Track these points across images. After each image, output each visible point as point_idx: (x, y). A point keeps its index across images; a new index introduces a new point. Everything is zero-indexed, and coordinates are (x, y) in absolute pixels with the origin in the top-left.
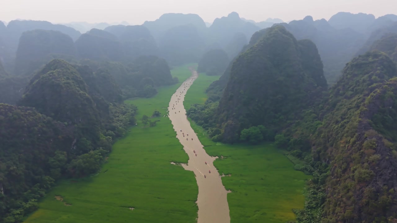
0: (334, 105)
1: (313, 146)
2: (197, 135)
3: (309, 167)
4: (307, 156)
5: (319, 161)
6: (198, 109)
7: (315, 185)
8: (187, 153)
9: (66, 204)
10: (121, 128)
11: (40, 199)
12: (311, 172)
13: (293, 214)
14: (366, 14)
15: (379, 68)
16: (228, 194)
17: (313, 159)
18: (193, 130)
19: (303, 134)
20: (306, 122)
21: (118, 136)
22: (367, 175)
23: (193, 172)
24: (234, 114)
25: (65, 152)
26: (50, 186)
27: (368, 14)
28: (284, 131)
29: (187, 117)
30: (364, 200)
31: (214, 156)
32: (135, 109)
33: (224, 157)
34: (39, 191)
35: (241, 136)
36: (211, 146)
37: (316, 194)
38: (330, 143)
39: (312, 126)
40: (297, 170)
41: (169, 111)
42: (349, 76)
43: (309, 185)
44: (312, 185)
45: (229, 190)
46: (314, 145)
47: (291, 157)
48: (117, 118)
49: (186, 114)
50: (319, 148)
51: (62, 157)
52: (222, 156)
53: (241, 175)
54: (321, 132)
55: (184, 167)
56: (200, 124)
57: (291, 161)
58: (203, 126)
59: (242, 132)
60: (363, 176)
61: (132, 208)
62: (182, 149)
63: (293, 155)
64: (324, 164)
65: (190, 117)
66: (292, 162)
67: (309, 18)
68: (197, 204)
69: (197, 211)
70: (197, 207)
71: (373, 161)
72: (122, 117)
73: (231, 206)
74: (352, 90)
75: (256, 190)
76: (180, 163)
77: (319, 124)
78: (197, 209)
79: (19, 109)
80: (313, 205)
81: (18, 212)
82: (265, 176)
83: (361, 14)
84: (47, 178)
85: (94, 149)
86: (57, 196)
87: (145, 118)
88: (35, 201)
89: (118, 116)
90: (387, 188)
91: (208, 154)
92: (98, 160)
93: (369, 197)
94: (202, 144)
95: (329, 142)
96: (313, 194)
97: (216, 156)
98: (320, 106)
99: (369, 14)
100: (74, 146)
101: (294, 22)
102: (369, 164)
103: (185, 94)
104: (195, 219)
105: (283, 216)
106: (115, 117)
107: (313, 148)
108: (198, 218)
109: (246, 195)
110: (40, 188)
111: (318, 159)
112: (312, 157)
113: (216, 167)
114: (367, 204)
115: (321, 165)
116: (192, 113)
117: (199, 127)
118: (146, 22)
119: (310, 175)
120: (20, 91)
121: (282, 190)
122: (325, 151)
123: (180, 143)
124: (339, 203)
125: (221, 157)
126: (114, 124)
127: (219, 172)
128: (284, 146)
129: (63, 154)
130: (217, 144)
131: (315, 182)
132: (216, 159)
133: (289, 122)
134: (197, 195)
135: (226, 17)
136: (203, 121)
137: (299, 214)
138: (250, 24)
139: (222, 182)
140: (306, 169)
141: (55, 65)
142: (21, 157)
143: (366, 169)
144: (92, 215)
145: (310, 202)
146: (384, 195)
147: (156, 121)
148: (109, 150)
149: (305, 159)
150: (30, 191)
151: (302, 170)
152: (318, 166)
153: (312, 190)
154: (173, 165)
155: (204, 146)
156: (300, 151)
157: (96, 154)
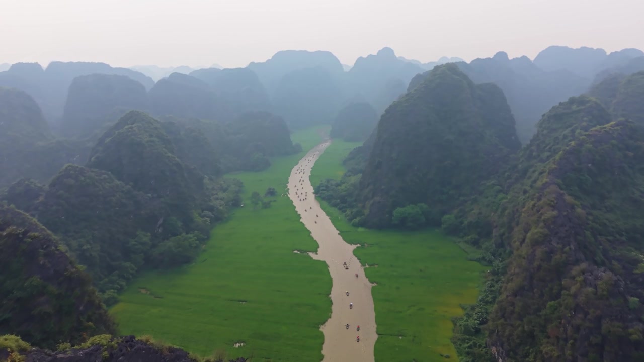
0: (525, 172)
2: (330, 218)
3: (489, 256)
4: (486, 243)
5: (502, 248)
6: (332, 185)
7: (493, 277)
8: (316, 241)
9: (155, 297)
10: (221, 207)
11: (120, 290)
12: (490, 263)
13: (461, 309)
14: (592, 49)
15: (585, 119)
16: (373, 288)
17: (494, 246)
18: (324, 213)
19: (480, 213)
20: (487, 197)
21: (218, 219)
23: (324, 262)
24: (383, 187)
25: (149, 234)
26: (131, 276)
27: (595, 48)
28: (455, 211)
29: (316, 197)
30: (536, 264)
31: (354, 244)
32: (240, 184)
33: (369, 245)
34: (117, 281)
35: (393, 218)
36: (350, 232)
37: (493, 286)
39: (494, 202)
40: (471, 260)
41: (288, 189)
42: (545, 132)
43: (485, 277)
44: (491, 278)
45: (375, 283)
46: (496, 227)
47: (463, 246)
48: (215, 196)
49: (314, 193)
50: (502, 231)
51: (145, 240)
52: (366, 244)
53: (392, 266)
54: (504, 209)
56: (335, 205)
57: (463, 250)
58: (338, 206)
59: (395, 213)
61: (243, 301)
63: (467, 242)
65: (320, 196)
67: (502, 55)
68: (330, 298)
70: (331, 301)
71: (549, 219)
72: (221, 195)
74: (550, 150)
75: (412, 284)
76: (306, 251)
77: (503, 198)
78: (331, 303)
79: (92, 172)
80: (489, 299)
82: (425, 267)
83: (584, 49)
84: (128, 264)
85: (187, 233)
86: (141, 288)
87: (255, 195)
88: (114, 292)
89: (216, 194)
90: (561, 246)
91: (346, 241)
92: (194, 246)
93: (541, 260)
94: (337, 229)
95: (514, 220)
96: (490, 287)
97: (356, 244)
98: (507, 174)
99: (597, 49)
100: (159, 228)
101: (478, 60)
102: (545, 223)
103: (312, 167)
104: (328, 314)
105: (446, 312)
106: (213, 194)
107: (494, 231)
108: (331, 312)
109: (398, 288)
110: (119, 278)
111: (501, 245)
112: (493, 243)
113: (356, 257)
114: (539, 268)
115: (504, 253)
116: (323, 190)
117: (333, 208)
118: (252, 63)
119: (488, 266)
120: (75, 159)
122: (510, 233)
123: (306, 228)
125: (365, 246)
126: (211, 204)
127: (360, 262)
128: (454, 231)
129: (147, 236)
130: (358, 230)
131: (494, 273)
132: (357, 247)
133: (462, 198)
134: (331, 288)
135: (375, 56)
136: (339, 200)
137: (468, 309)
138: (410, 65)
139: (365, 274)
140: (483, 259)
141: (132, 117)
142: (94, 235)
143: (540, 229)
145: (486, 295)
146: (557, 255)
147: (271, 201)
148: (205, 237)
149: (484, 246)
150: (106, 279)
151: (479, 260)
152: (501, 254)
153: (489, 282)
154: (297, 253)
155: (340, 231)
156: (477, 237)
157: (191, 238)
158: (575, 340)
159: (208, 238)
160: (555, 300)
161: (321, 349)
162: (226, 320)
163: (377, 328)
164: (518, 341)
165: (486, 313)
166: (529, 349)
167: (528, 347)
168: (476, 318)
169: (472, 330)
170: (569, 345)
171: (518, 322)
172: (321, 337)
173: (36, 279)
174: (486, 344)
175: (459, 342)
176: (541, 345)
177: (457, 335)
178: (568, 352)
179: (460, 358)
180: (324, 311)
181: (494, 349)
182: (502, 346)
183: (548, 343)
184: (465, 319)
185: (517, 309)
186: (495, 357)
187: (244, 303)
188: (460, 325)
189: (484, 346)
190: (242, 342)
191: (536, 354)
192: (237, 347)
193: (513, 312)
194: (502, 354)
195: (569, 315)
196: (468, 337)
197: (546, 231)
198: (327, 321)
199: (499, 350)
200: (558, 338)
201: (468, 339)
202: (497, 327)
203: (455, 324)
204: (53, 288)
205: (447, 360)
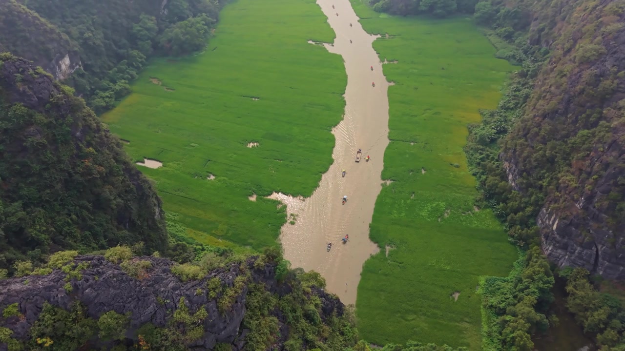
1: (534, 21)
3: (520, 54)
4: (521, 38)
5: (537, 45)
7: (520, 79)
8: (332, 29)
9: (167, 89)
11: (132, 80)
12: (520, 62)
13: (479, 115)
16: (390, 87)
17: (529, 41)
22: (595, 53)
23: (341, 56)
25: (153, 18)
26: (141, 65)
30: (579, 87)
31: (374, 34)
33: (390, 36)
34: (127, 70)
35: (421, 3)
36: (371, 18)
37: (519, 91)
38: (562, 14)
40: (499, 58)
43: (512, 79)
44: (517, 80)
45: (392, 82)
46: (536, 19)
47: (494, 39)
50: (542, 25)
51: (150, 24)
52: (387, 35)
53: (412, 62)
55: (327, 49)
57: (493, 45)
60: (588, 54)
61: (255, 98)
62: (326, 22)
63: (499, 35)
64: (544, 48)
66: (495, 46)
68: (344, 98)
69: (345, 107)
70: (345, 102)
71: (610, 33)
73: (391, 101)
75: (431, 84)
76: (321, 42)
78: (344, 104)
80: (511, 105)
81: (107, 94)
82: (448, 64)
84: (135, 53)
85: (194, 16)
86: (152, 78)
88: (125, 83)
90: (616, 70)
91: (365, 31)
92: (202, 32)
93: (586, 83)
95: (560, 13)
96: (515, 91)
97: (376, 35)
100: (164, 9)
102: (603, 38)
104: (341, 116)
105: (463, 117)
107: (533, 24)
108: (344, 114)
109: (416, 89)
110: (129, 67)
111: (538, 42)
112: (528, 38)
113: (375, 50)
114: (582, 92)
115: (538, 52)
119: (517, 65)
121: (470, 84)
122: (551, 29)
123: (322, 12)
124: (544, 94)
125: (385, 36)
127: (379, 57)
128: (488, 21)
129: (152, 20)
130: (380, 17)
131: (523, 75)
132: (377, 39)
134: (346, 86)
137: (487, 116)
139: (383, 71)
140: (514, 57)
142: (94, 20)
143: (595, 45)
144: (203, 103)
145: (508, 100)
146: (608, 79)
148: (214, 21)
149: (517, 41)
150: (116, 69)
151: (508, 58)
152: (534, 52)
153: (515, 85)
154: (312, 44)
155: (359, 17)
156: (511, 30)
157: (198, 23)
158: (600, 176)
159: (217, 21)
160: (588, 129)
161: (332, 153)
162: (239, 117)
163: (389, 133)
164: (535, 164)
165: (506, 121)
166: (545, 173)
167: (544, 171)
168: (493, 127)
169: (488, 140)
170: (591, 180)
171: (540, 146)
172: (332, 140)
173: (20, 108)
174: (499, 156)
175: (471, 152)
176: (559, 172)
177: (470, 143)
178: (588, 187)
179: (470, 168)
180: (336, 112)
181: (506, 164)
182: (516, 164)
183: (568, 171)
184: (481, 127)
185: (542, 133)
186: (506, 172)
187: (257, 99)
188: (476, 134)
189: (496, 158)
190: (255, 142)
191: (552, 179)
192: (251, 147)
193: (537, 134)
194: (515, 171)
195: (602, 149)
196: (482, 147)
197: (604, 50)
198: (338, 123)
199: (512, 167)
200: (581, 170)
201: (481, 149)
202: (516, 146)
203: (471, 132)
204: (40, 117)
205: (456, 169)
